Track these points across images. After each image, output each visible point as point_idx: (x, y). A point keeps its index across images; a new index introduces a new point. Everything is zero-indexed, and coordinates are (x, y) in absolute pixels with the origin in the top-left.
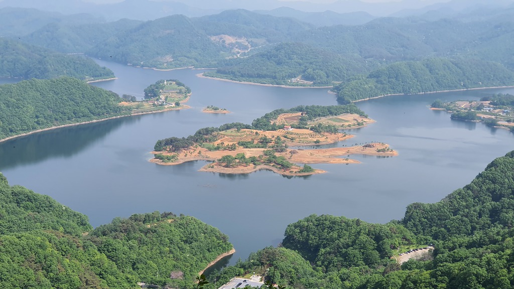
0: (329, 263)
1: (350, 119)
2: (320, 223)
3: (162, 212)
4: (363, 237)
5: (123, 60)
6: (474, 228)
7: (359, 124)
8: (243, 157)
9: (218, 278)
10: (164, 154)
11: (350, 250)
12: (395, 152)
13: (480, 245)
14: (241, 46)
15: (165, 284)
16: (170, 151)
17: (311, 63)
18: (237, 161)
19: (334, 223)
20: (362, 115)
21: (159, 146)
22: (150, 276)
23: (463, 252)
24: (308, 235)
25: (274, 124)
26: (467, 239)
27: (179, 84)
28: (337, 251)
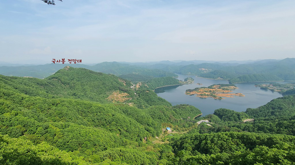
0: (225, 120)
1: (232, 87)
2: (223, 110)
4: (234, 115)
6: (266, 116)
7: (234, 89)
8: (205, 94)
9: (198, 119)
10: (188, 92)
11: (231, 117)
13: (268, 120)
14: (206, 71)
15: (186, 119)
16: (189, 92)
19: (227, 110)
20: (235, 86)
21: (187, 91)
23: (263, 121)
24: (220, 113)
26: (264, 118)
27: (192, 78)
28: (227, 117)
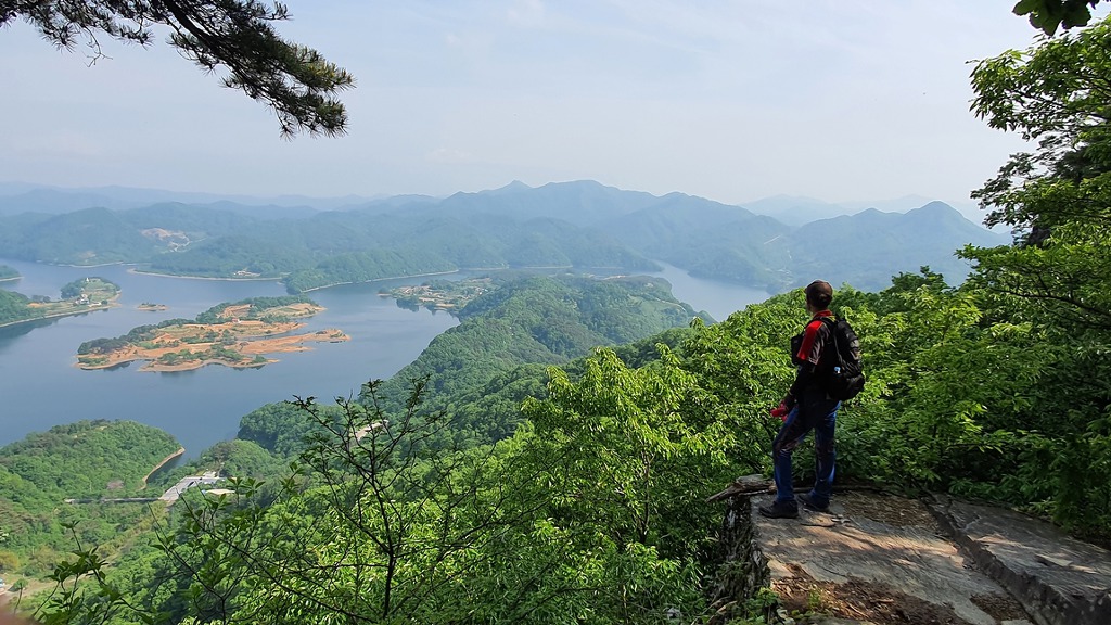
2: (276, 411)
3: (91, 420)
7: (310, 313)
10: (91, 357)
12: (348, 337)
14: (177, 240)
15: (100, 496)
16: (99, 353)
17: (257, 256)
18: (181, 357)
20: (312, 303)
21: (83, 349)
22: (81, 490)
24: (264, 424)
25: (221, 318)
27: (105, 281)
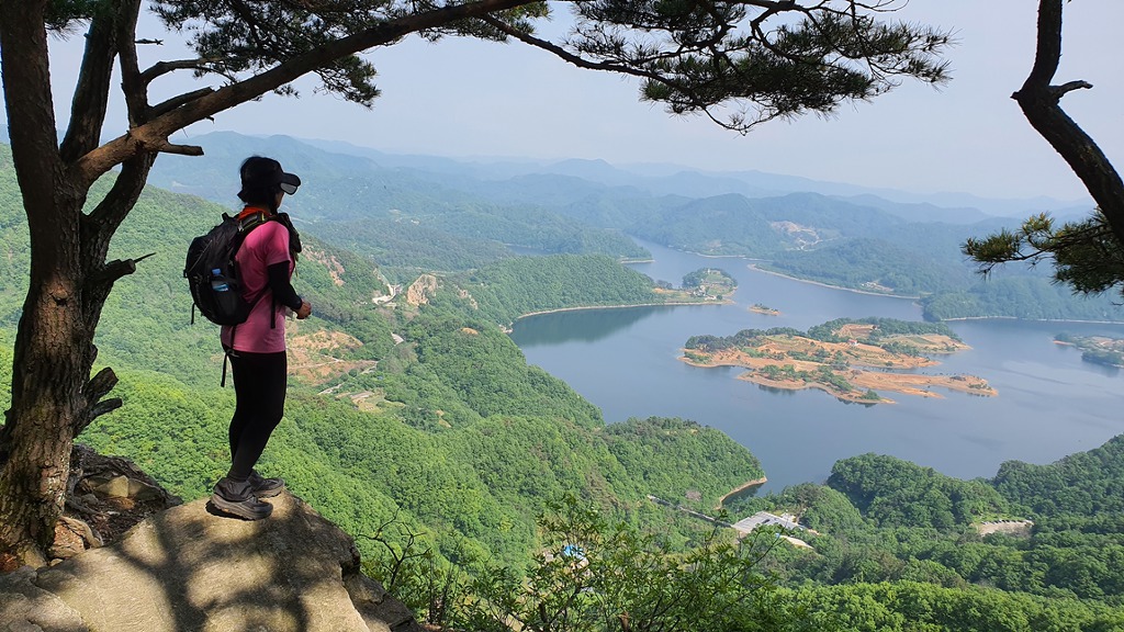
0: (885, 516)
1: (937, 341)
2: (879, 465)
4: (935, 492)
5: (664, 241)
6: (1096, 508)
7: (948, 349)
8: (792, 370)
9: (742, 508)
10: (696, 353)
11: (915, 505)
12: (994, 391)
13: (1103, 531)
14: (806, 236)
15: (678, 502)
17: (894, 266)
18: (784, 373)
19: (898, 468)
20: (954, 337)
21: (691, 344)
22: (662, 489)
23: (1076, 536)
24: (861, 477)
25: (836, 335)
26: (1083, 520)
27: (725, 275)
28: (897, 504)
